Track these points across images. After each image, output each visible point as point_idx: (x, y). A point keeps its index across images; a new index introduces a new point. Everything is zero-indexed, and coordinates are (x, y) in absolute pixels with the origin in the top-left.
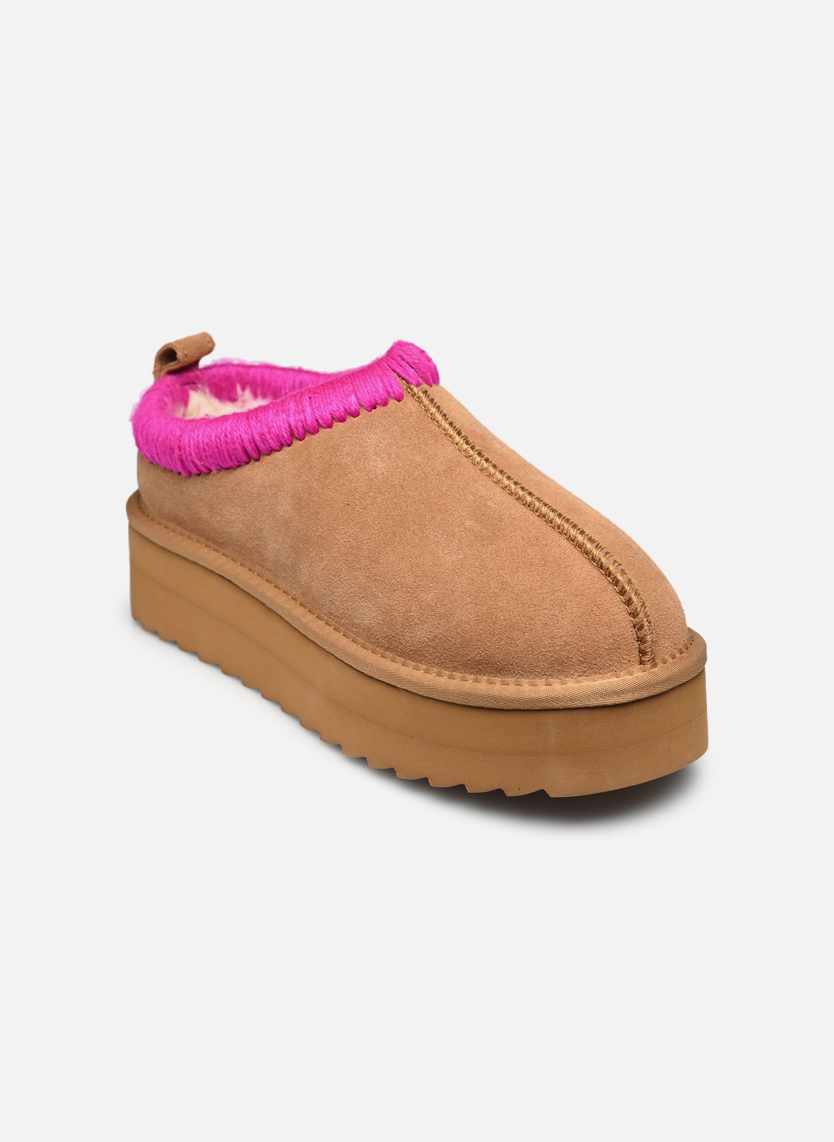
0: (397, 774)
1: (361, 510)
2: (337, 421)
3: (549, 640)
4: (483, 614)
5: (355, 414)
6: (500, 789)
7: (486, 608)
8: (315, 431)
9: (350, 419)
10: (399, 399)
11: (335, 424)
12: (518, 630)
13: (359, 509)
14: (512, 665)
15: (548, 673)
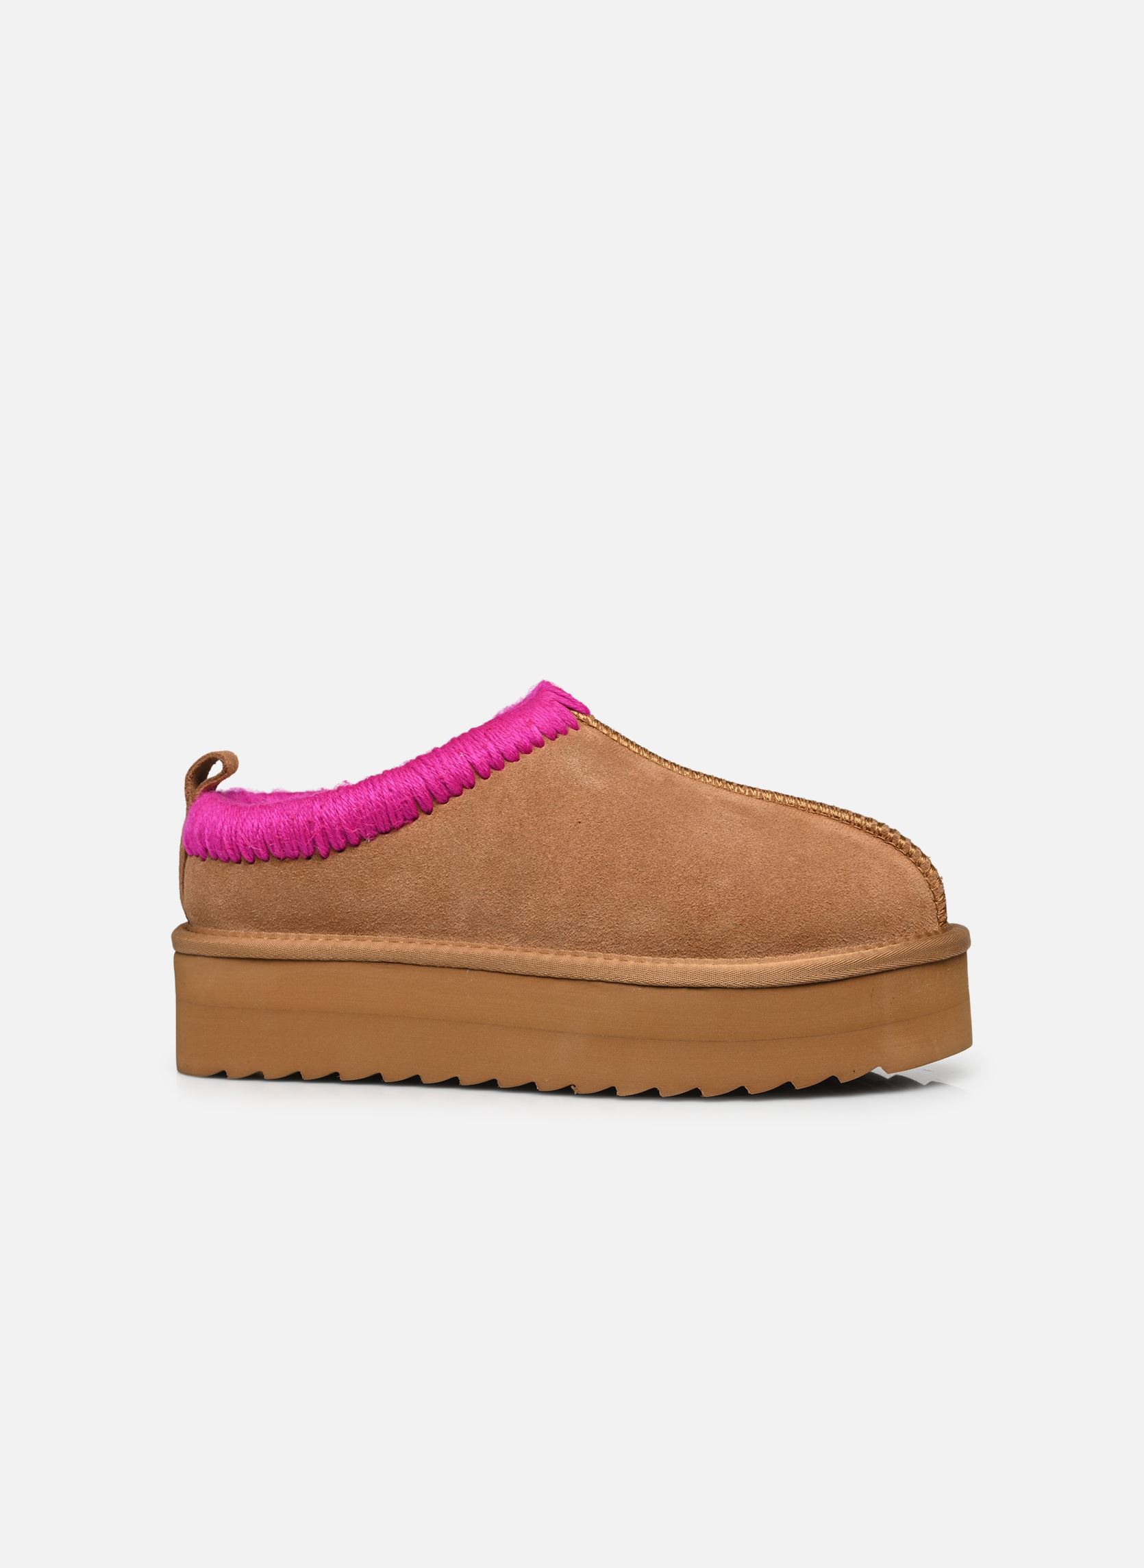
0: (703, 1093)
1: (599, 824)
2: (523, 753)
3: (868, 900)
4: (794, 886)
5: (540, 744)
6: (833, 1076)
7: (795, 879)
8: (499, 767)
9: (536, 750)
10: (576, 728)
11: (521, 756)
12: (835, 895)
13: (595, 823)
14: (835, 933)
15: (872, 937)
